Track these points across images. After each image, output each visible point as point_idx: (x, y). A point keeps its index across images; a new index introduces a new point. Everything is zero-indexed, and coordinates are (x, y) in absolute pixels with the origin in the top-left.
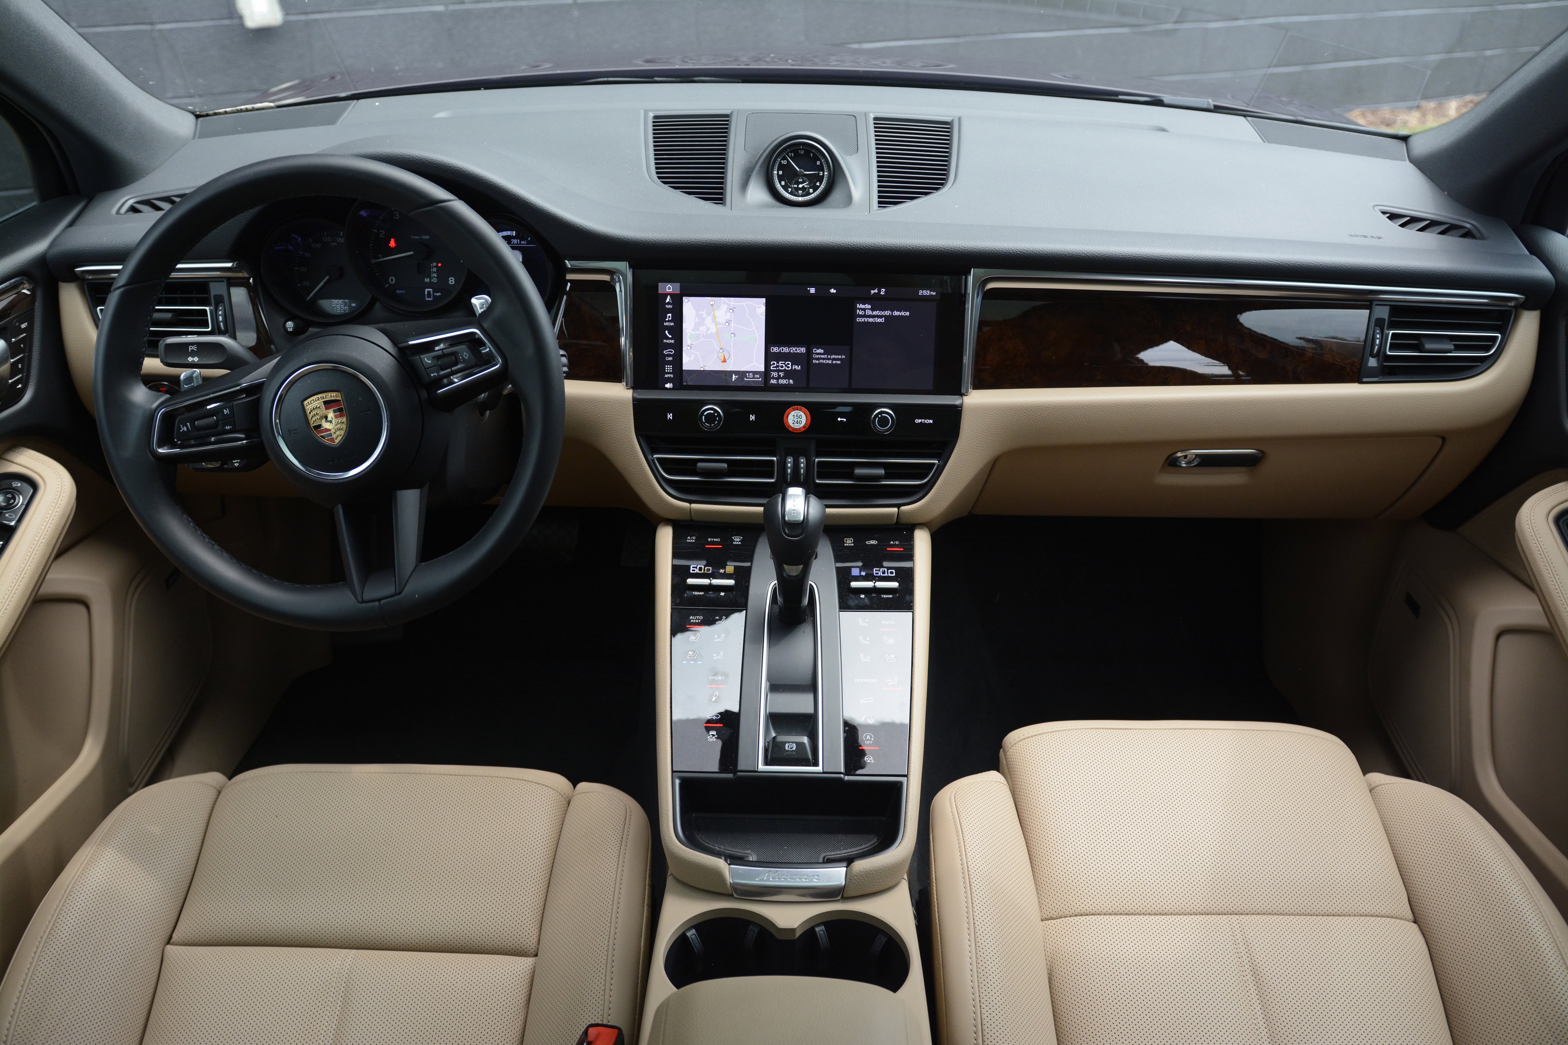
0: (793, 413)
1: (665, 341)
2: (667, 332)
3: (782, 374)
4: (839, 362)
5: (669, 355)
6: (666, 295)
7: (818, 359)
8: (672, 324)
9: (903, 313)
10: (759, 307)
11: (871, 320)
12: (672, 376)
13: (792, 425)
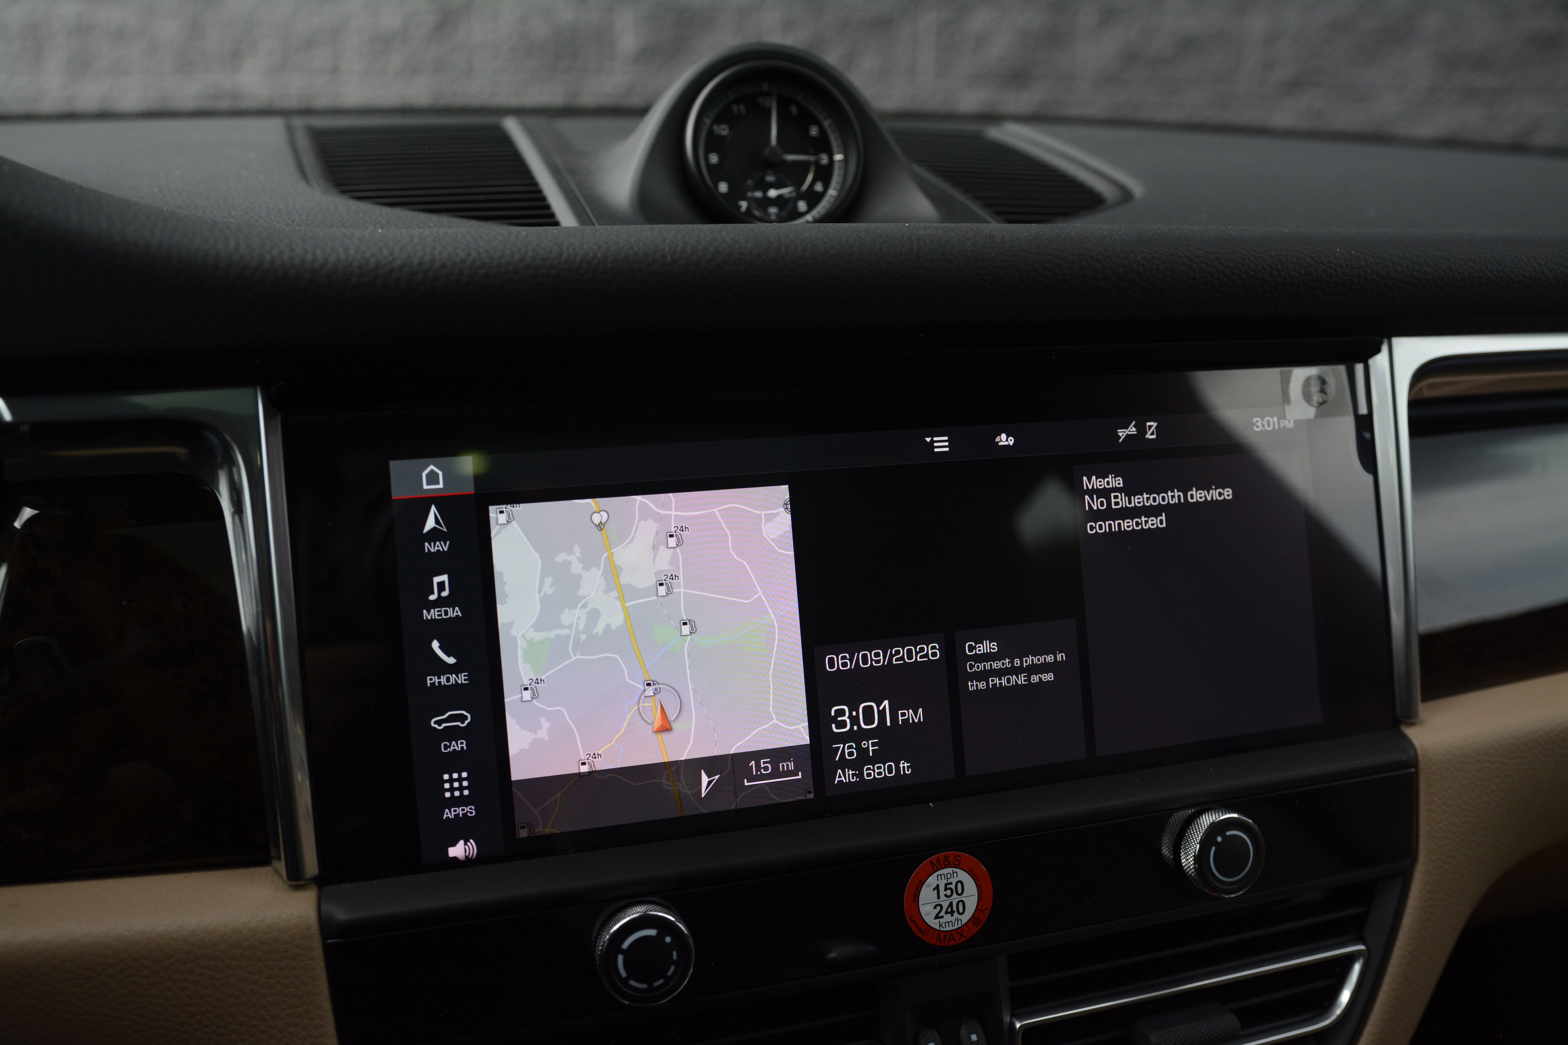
0: (932, 880)
1: (432, 680)
2: (435, 645)
3: (870, 746)
4: (1049, 677)
5: (452, 734)
6: (422, 505)
7: (983, 676)
8: (454, 612)
9: (1214, 494)
10: (770, 518)
11: (1128, 525)
12: (470, 810)
13: (934, 923)
